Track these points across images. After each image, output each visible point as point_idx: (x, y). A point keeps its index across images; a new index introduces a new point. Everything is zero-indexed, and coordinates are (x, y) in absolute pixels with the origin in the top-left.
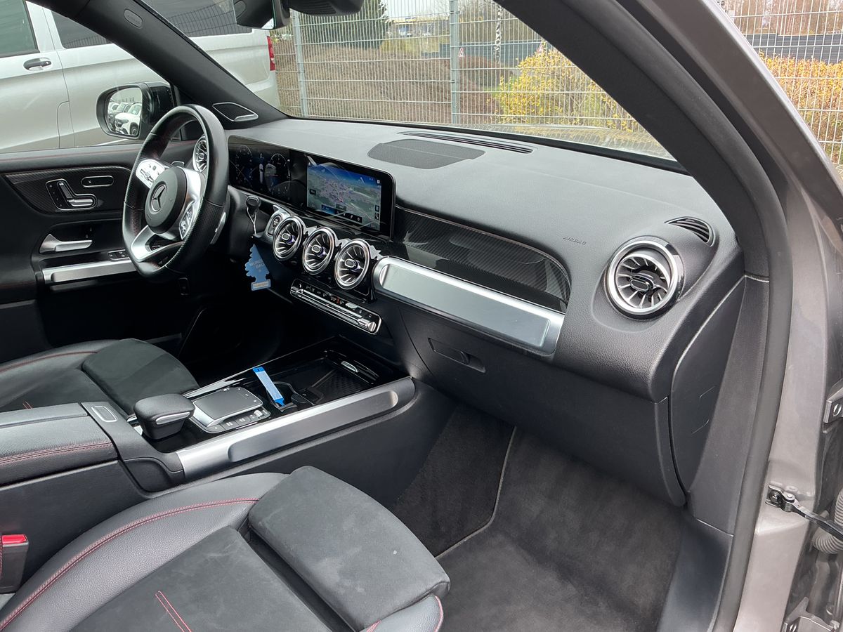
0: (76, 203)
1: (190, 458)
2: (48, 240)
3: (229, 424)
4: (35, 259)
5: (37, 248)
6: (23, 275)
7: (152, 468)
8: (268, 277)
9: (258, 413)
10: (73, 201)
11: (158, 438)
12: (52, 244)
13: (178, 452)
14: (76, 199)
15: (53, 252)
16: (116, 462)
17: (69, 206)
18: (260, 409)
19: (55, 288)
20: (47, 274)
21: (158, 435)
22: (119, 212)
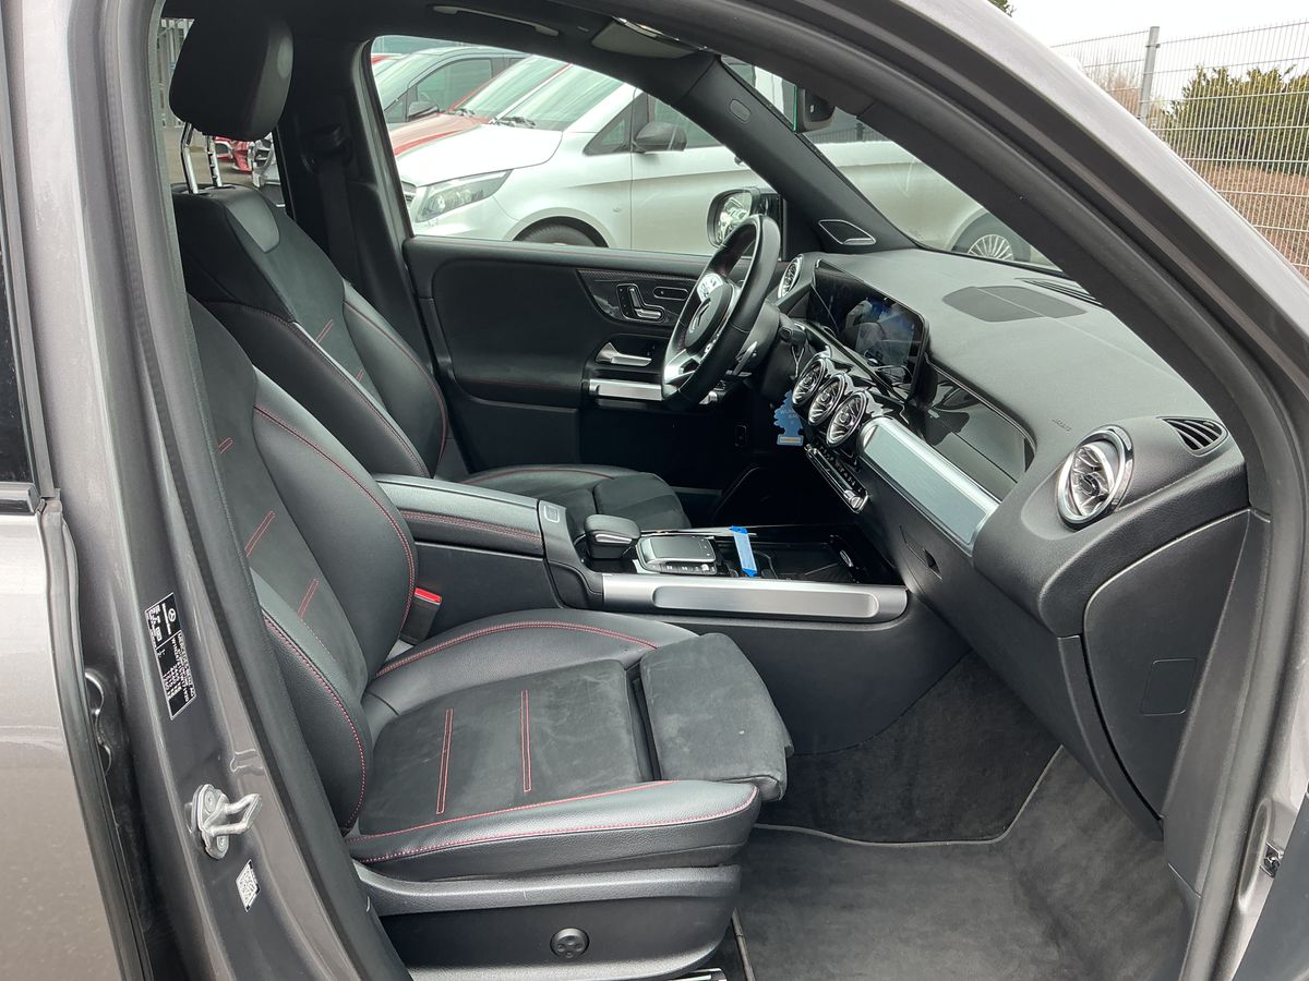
0: (641, 313)
1: (614, 585)
2: (608, 349)
3: (670, 568)
4: (588, 366)
5: (593, 355)
6: (571, 380)
7: (573, 579)
8: (801, 432)
9: (705, 567)
10: (641, 311)
11: (596, 556)
12: (611, 354)
13: (604, 574)
14: (644, 309)
15: (608, 363)
16: (541, 560)
17: (634, 315)
18: (710, 564)
19: (601, 402)
20: (594, 384)
21: (598, 554)
22: (669, 331)
